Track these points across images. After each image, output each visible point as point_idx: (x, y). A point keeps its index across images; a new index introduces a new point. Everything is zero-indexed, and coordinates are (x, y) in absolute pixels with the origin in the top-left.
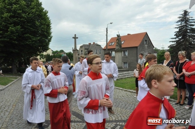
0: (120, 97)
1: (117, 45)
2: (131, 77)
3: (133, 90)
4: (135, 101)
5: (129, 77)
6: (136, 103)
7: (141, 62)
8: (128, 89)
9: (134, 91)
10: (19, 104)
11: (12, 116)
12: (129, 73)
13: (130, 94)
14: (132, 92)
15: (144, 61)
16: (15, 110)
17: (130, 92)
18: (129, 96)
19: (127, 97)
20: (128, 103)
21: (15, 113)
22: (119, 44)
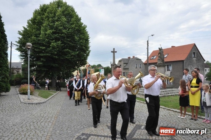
0: (162, 116)
1: (159, 60)
2: (176, 95)
3: (178, 109)
4: (178, 121)
5: (173, 95)
6: (180, 124)
7: (186, 78)
8: (172, 108)
9: (178, 111)
10: (60, 116)
11: (54, 126)
12: (173, 91)
13: (173, 113)
14: (176, 112)
15: (189, 77)
16: (57, 122)
17: (174, 111)
18: (172, 116)
19: (170, 116)
20: (171, 123)
21: (57, 124)
22: (161, 58)
